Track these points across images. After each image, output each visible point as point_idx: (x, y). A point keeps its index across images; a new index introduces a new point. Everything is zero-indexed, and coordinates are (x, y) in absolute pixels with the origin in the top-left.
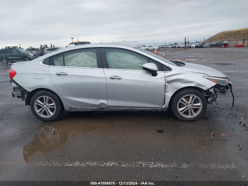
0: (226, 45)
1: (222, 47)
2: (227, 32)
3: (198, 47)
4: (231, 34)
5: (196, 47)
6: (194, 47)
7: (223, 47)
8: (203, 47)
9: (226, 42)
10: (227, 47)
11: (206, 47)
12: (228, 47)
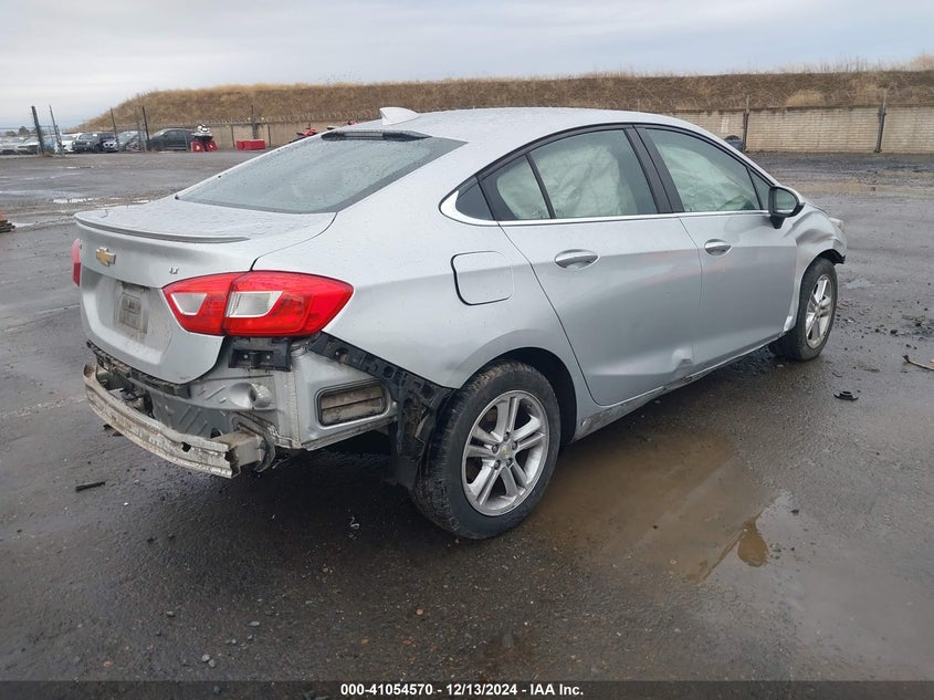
0: (206, 142)
1: (195, 151)
2: (168, 95)
3: (90, 150)
4: (185, 103)
5: (79, 149)
6: (69, 149)
7: (198, 148)
8: (111, 151)
9: (201, 131)
10: (211, 150)
11: (124, 150)
12: (215, 149)
